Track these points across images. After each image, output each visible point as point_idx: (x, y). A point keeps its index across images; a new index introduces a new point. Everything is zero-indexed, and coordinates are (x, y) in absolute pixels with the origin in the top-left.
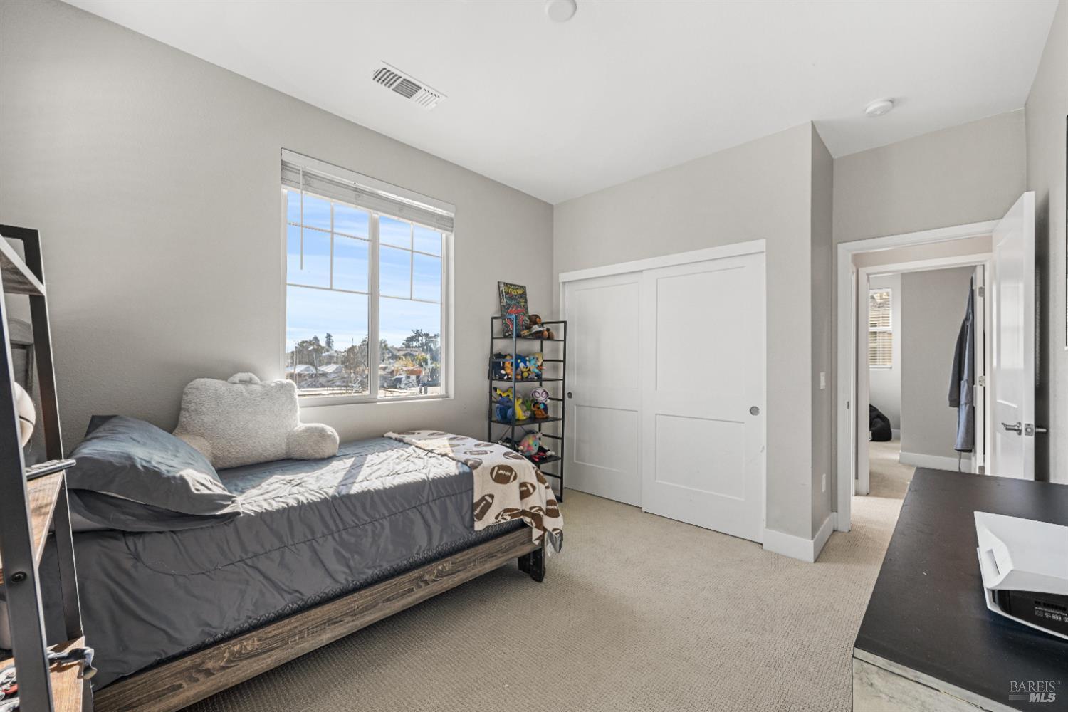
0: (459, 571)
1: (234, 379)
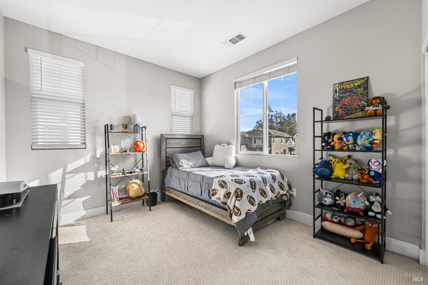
0: (207, 209)
1: (222, 145)
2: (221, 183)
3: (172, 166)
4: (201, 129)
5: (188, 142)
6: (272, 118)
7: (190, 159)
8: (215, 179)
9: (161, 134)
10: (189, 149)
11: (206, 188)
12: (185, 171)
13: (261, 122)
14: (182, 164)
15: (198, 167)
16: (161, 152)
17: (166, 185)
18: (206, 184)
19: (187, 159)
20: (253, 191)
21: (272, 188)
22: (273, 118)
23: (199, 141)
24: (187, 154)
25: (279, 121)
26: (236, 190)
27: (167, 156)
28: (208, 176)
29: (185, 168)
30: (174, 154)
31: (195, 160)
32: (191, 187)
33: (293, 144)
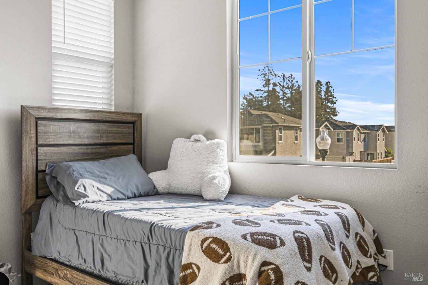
1: (192, 138)
2: (209, 245)
3: (54, 197)
4: (134, 98)
5: (98, 131)
6: (275, 88)
7: (106, 176)
8: (190, 235)
9: (21, 106)
10: (102, 150)
11: (161, 260)
12: (94, 211)
13: (251, 97)
14: (85, 190)
15: (129, 198)
16: (22, 157)
17: (37, 251)
18: (161, 248)
19: (99, 177)
20: (306, 267)
21: (346, 253)
22: (278, 89)
23: (127, 129)
24: (96, 163)
25: (289, 95)
26: (261, 267)
27: (40, 168)
28: (165, 223)
29: (94, 202)
30: (60, 164)
31: (120, 180)
32: (113, 256)
33: (328, 142)
